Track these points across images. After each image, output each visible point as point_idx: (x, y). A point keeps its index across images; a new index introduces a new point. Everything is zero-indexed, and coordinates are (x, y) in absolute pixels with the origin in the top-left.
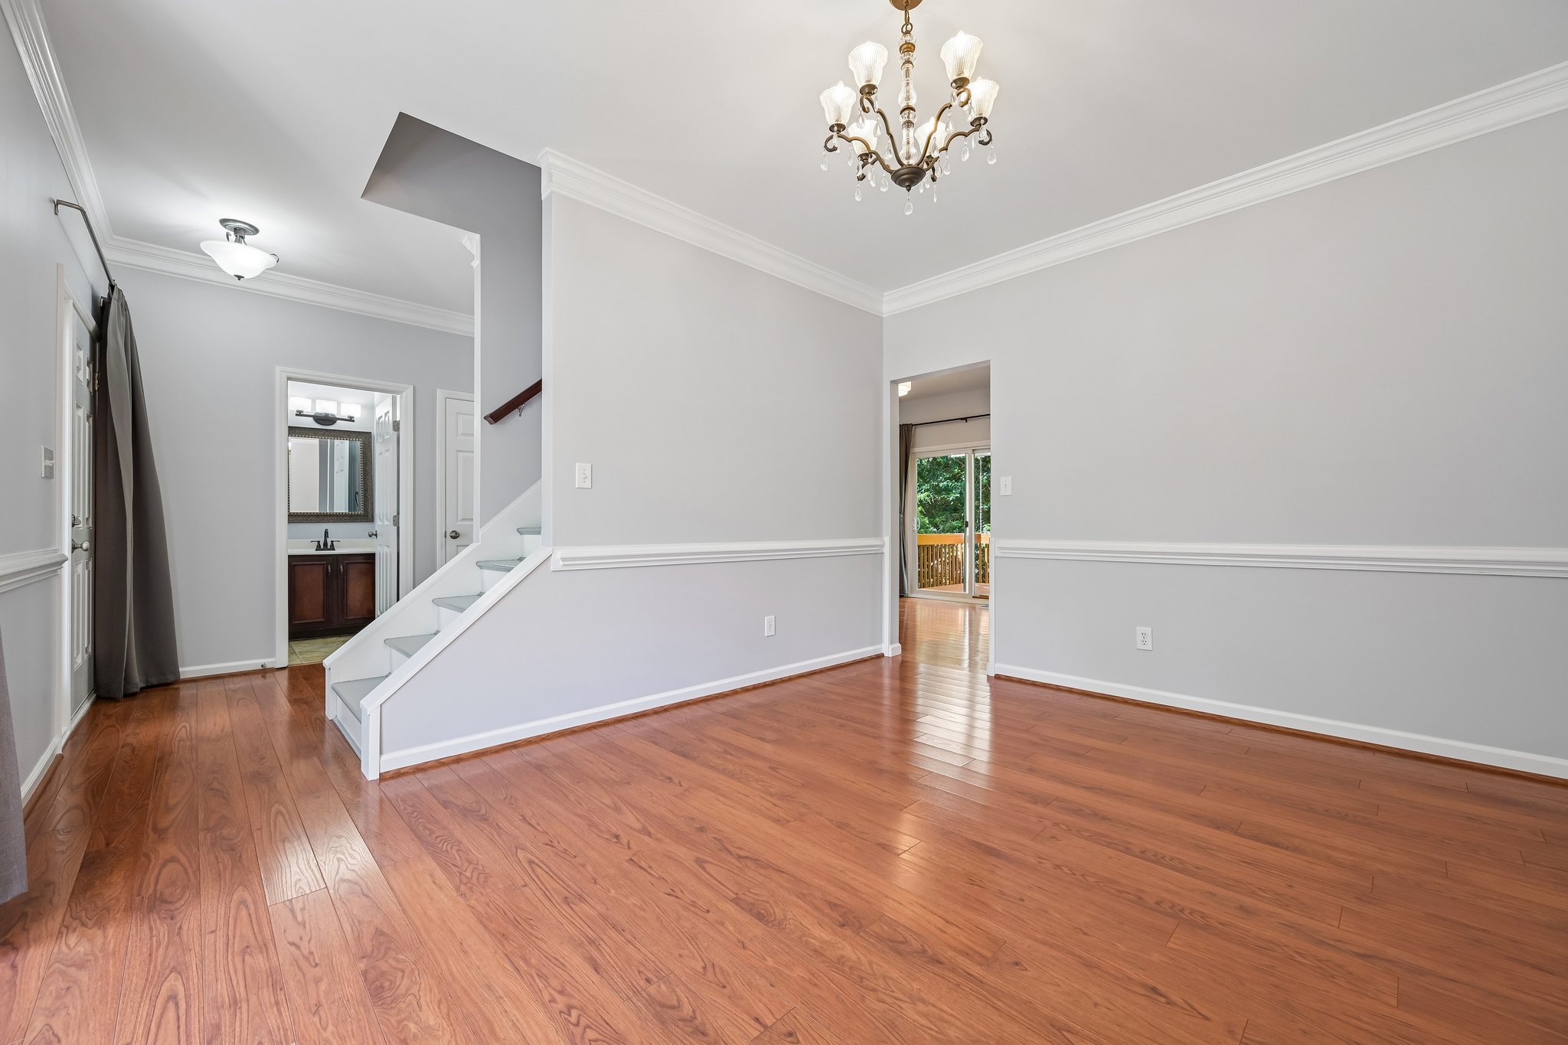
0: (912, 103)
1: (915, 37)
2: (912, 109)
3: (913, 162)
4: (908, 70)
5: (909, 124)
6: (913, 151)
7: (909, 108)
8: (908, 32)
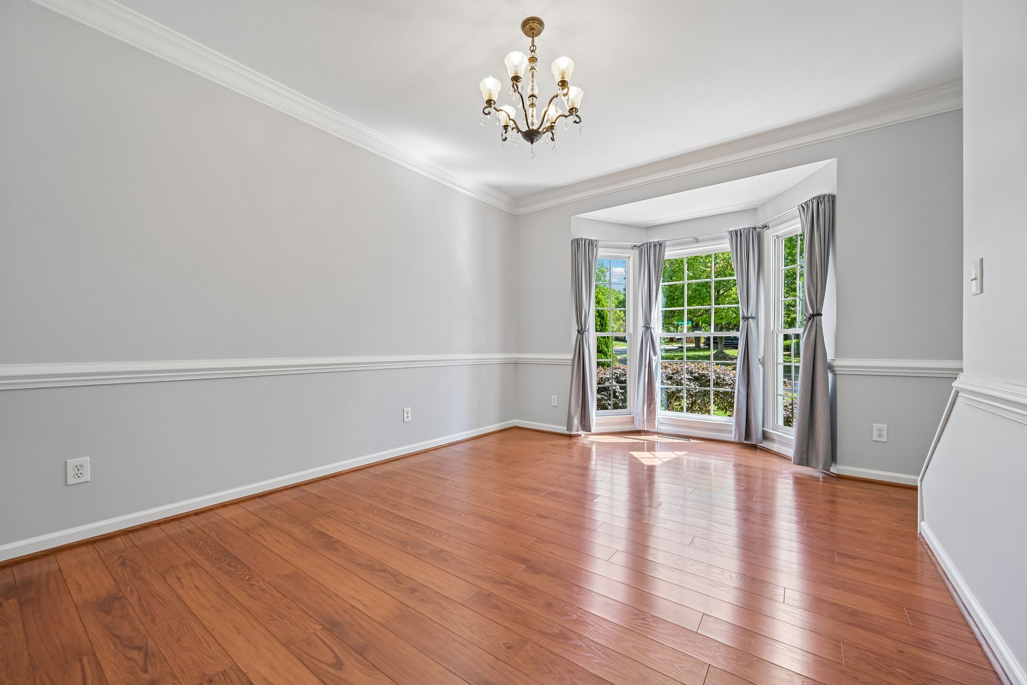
0: (536, 93)
1: (537, 54)
2: (535, 96)
3: (535, 128)
4: (533, 74)
5: (532, 105)
6: (535, 121)
7: (533, 96)
8: (533, 51)
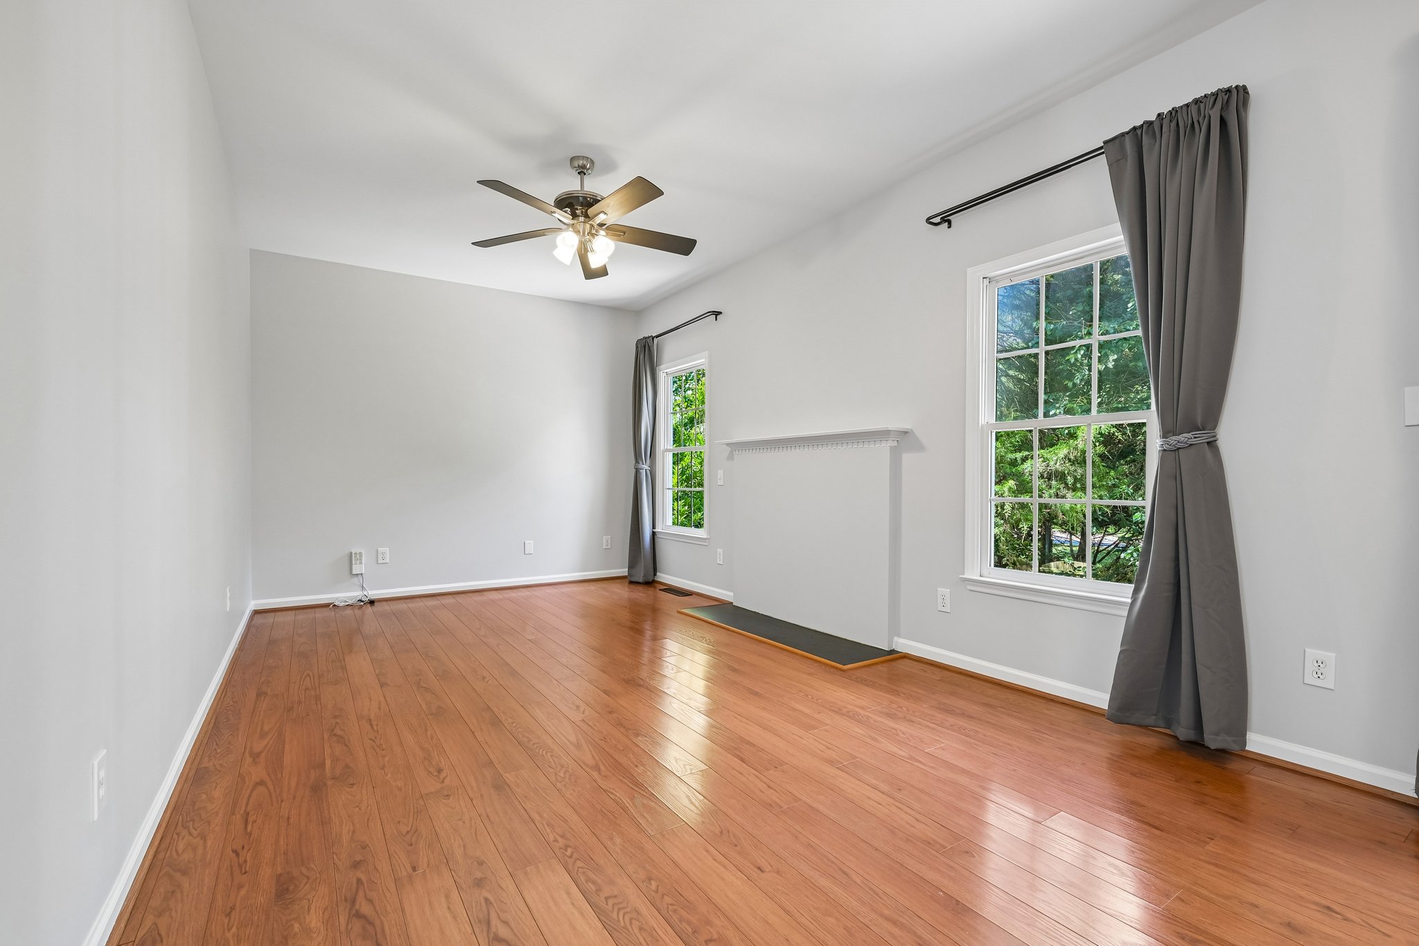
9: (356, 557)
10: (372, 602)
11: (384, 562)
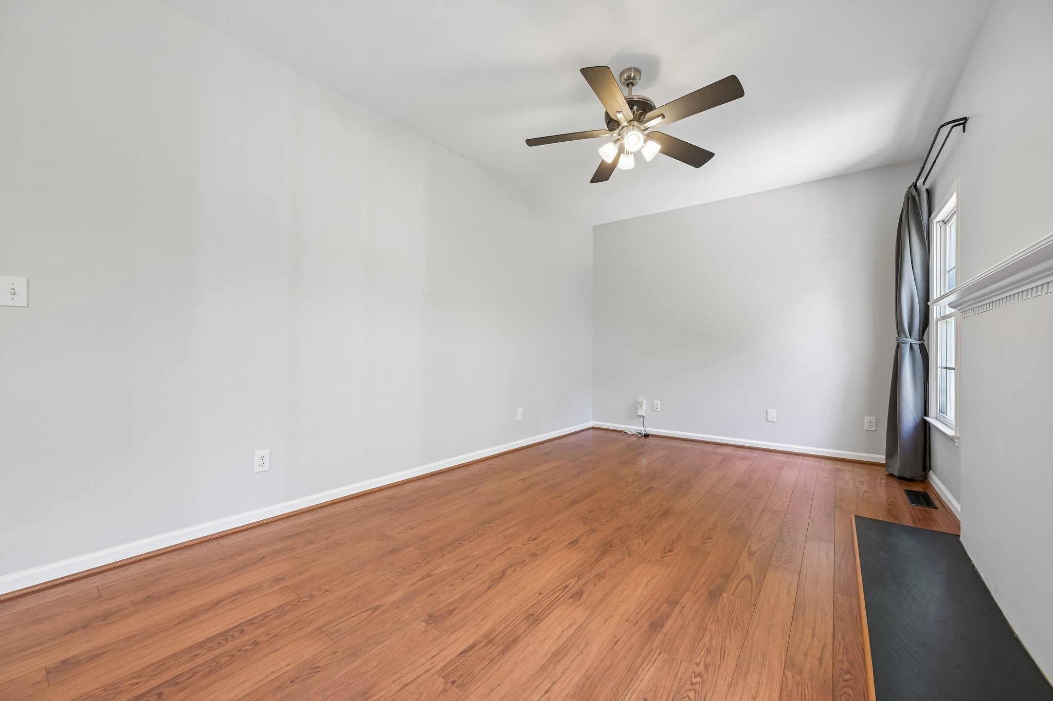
9: (639, 404)
10: (646, 436)
11: (656, 410)
